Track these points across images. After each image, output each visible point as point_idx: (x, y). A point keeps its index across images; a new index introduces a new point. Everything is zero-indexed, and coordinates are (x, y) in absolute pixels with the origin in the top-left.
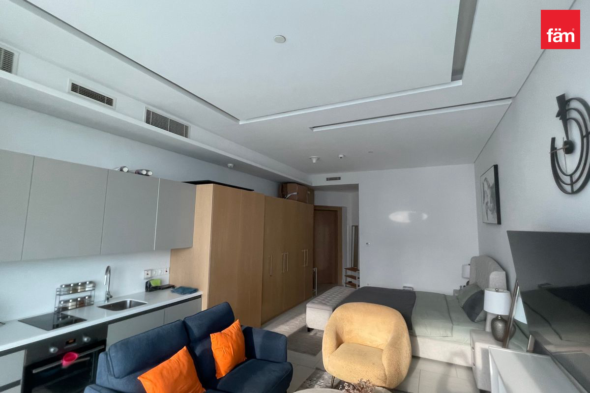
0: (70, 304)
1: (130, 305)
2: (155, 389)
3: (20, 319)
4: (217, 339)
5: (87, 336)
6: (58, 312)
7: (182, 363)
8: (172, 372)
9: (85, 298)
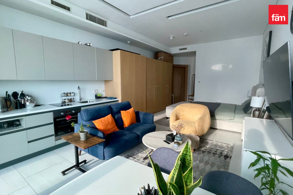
0: (66, 100)
1: (89, 102)
2: (99, 126)
3: (49, 104)
4: (123, 113)
5: (73, 110)
6: (63, 103)
7: (109, 119)
8: (105, 121)
9: (71, 98)
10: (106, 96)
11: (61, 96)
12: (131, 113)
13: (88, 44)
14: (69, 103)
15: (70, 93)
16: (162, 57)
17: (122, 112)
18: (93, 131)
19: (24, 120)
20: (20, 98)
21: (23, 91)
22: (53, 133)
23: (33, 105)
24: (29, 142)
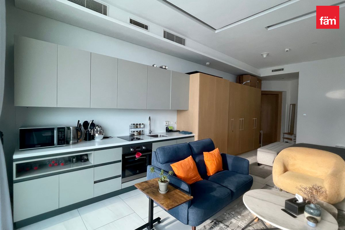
0: (135, 133)
1: (160, 137)
2: (179, 171)
3: (118, 136)
4: (207, 155)
5: (144, 146)
6: (131, 136)
7: (190, 163)
8: (186, 165)
9: (141, 131)
10: (178, 130)
11: (130, 127)
12: (216, 156)
13: (164, 67)
14: (138, 137)
15: (140, 124)
16: (248, 82)
17: (205, 154)
18: (174, 181)
19: (93, 155)
20: (90, 128)
21: (93, 120)
22: (120, 173)
23: (102, 136)
24: (95, 182)
